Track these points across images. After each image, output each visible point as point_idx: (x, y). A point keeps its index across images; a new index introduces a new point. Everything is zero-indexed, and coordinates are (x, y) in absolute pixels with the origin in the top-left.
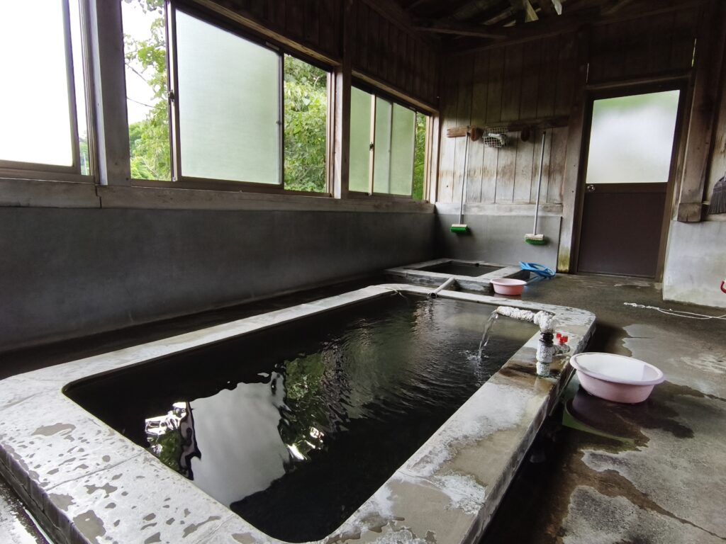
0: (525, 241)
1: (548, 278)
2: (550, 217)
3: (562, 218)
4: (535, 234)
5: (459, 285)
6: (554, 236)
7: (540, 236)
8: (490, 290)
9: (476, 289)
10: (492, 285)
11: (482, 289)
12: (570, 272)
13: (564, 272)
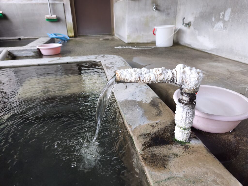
0: (46, 20)
1: (66, 42)
2: (57, 4)
3: (64, 4)
4: (51, 15)
5: (13, 55)
6: (62, 16)
7: (54, 16)
8: (39, 54)
9: (28, 55)
10: (39, 49)
11: (33, 54)
12: (75, 36)
13: (72, 37)
